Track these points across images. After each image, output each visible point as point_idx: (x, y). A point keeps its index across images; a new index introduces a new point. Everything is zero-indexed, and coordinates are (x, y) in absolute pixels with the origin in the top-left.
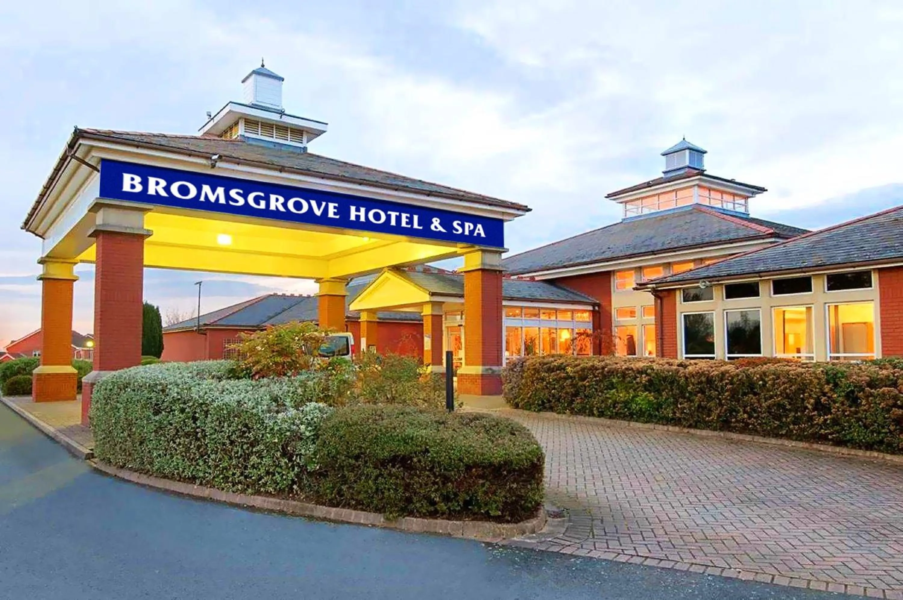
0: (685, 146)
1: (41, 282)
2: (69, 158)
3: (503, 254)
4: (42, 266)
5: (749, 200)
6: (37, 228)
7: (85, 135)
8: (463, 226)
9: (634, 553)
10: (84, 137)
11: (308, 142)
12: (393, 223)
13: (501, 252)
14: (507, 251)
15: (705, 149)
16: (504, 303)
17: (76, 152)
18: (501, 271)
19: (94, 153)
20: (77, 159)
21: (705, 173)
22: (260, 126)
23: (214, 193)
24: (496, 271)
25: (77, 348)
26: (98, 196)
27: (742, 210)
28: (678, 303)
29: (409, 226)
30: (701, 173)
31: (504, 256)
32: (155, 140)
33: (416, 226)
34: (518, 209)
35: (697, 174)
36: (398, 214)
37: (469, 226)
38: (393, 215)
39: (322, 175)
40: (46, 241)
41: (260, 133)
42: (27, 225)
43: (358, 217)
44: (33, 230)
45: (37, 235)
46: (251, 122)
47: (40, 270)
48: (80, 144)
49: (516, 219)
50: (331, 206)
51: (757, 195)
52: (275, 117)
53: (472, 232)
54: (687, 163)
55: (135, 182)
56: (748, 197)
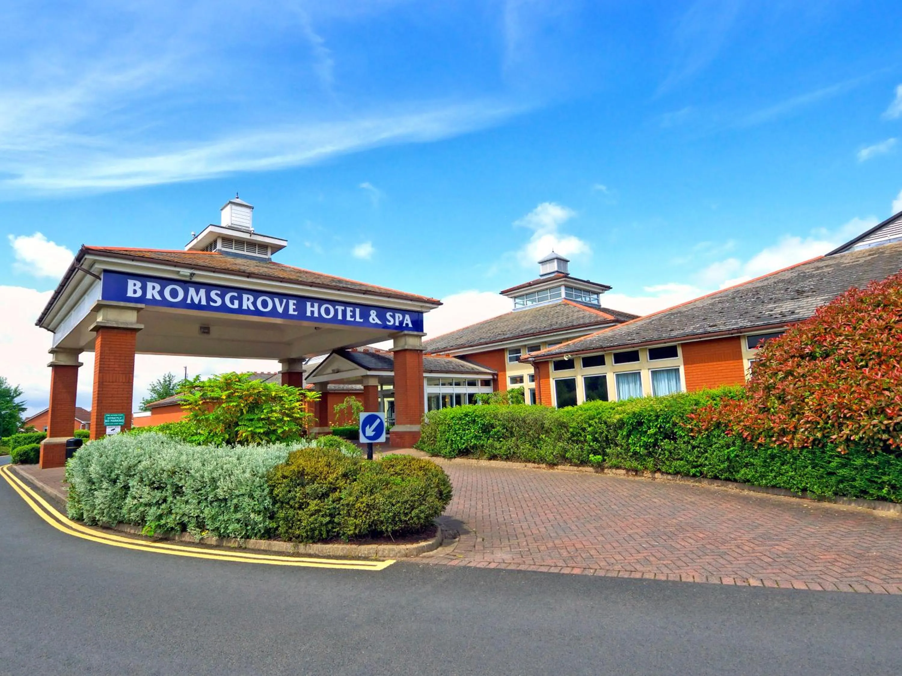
0: (554, 256)
1: (51, 368)
2: (77, 269)
3: (423, 338)
4: (52, 355)
5: (601, 295)
6: (49, 325)
7: (90, 251)
8: (393, 317)
9: (532, 562)
10: (89, 254)
11: (272, 254)
12: (340, 317)
13: (420, 336)
14: (425, 335)
15: (568, 259)
16: (425, 375)
17: (82, 264)
18: (421, 351)
19: (97, 266)
20: (84, 270)
21: (569, 276)
22: (234, 242)
23: (197, 294)
24: (418, 350)
25: (83, 422)
26: (100, 299)
27: (595, 302)
28: (550, 371)
29: (353, 319)
30: (566, 276)
31: (424, 339)
32: (148, 255)
33: (358, 319)
34: (433, 304)
35: (563, 277)
36: (343, 308)
37: (399, 316)
38: (340, 308)
39: (281, 280)
40: (56, 334)
41: (233, 248)
42: (40, 323)
43: (312, 312)
44: (46, 326)
45: (49, 330)
46: (227, 240)
47: (51, 358)
48: (86, 259)
49: (431, 310)
50: (291, 302)
51: (606, 292)
52: (246, 236)
53: (401, 323)
54: (556, 269)
55: (136, 288)
56: (600, 293)
